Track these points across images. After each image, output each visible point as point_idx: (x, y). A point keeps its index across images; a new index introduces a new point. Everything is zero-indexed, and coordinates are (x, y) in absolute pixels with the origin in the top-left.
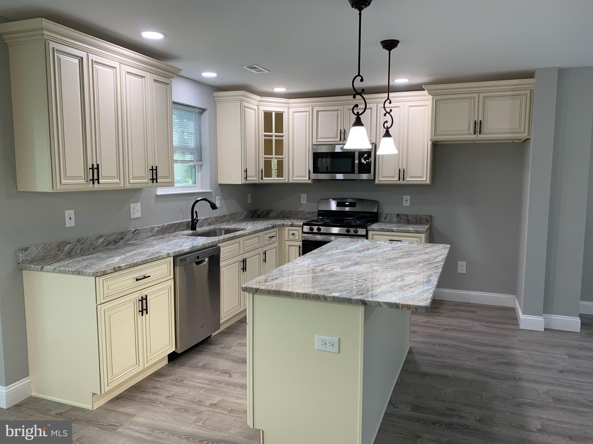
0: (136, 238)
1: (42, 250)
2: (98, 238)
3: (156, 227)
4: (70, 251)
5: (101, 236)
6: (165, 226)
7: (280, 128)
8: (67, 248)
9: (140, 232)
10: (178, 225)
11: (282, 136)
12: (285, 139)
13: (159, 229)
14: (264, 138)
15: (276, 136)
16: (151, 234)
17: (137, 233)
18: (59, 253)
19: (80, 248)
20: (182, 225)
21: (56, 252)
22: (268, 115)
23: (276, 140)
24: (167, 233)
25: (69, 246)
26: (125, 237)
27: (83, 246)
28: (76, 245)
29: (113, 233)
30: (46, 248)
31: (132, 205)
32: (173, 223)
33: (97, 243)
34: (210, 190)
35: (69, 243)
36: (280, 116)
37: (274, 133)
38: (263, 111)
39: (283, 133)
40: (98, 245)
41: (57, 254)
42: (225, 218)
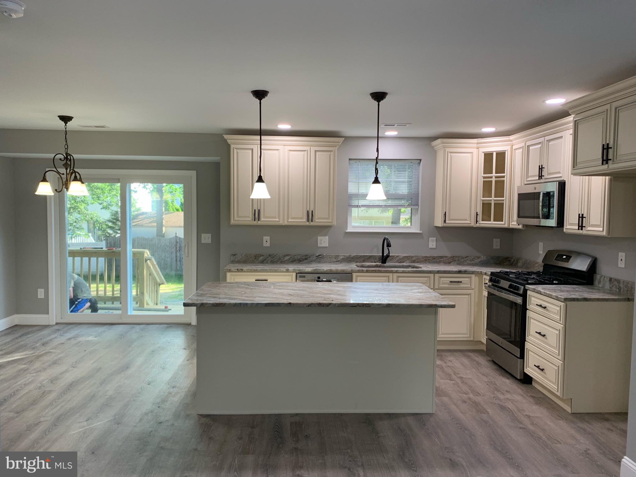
0: (319, 261)
1: (244, 257)
2: (285, 256)
3: (341, 255)
4: (263, 261)
5: (287, 255)
6: (352, 256)
7: (501, 168)
8: (261, 258)
9: (324, 257)
10: (368, 257)
11: (504, 177)
12: (507, 180)
13: (345, 258)
14: (482, 180)
15: (496, 177)
16: (335, 260)
17: (321, 257)
18: (255, 260)
19: (271, 260)
20: (374, 258)
21: (253, 260)
22: (488, 156)
23: (496, 181)
24: (354, 261)
25: (262, 257)
26: (309, 258)
27: (273, 259)
28: (267, 258)
29: (298, 255)
30: (247, 256)
31: (319, 238)
32: (362, 255)
33: (283, 259)
34: (420, 231)
35: (263, 256)
36: (501, 156)
37: (494, 174)
38: (483, 152)
39: (504, 173)
40: (284, 260)
41: (254, 261)
42: (442, 259)
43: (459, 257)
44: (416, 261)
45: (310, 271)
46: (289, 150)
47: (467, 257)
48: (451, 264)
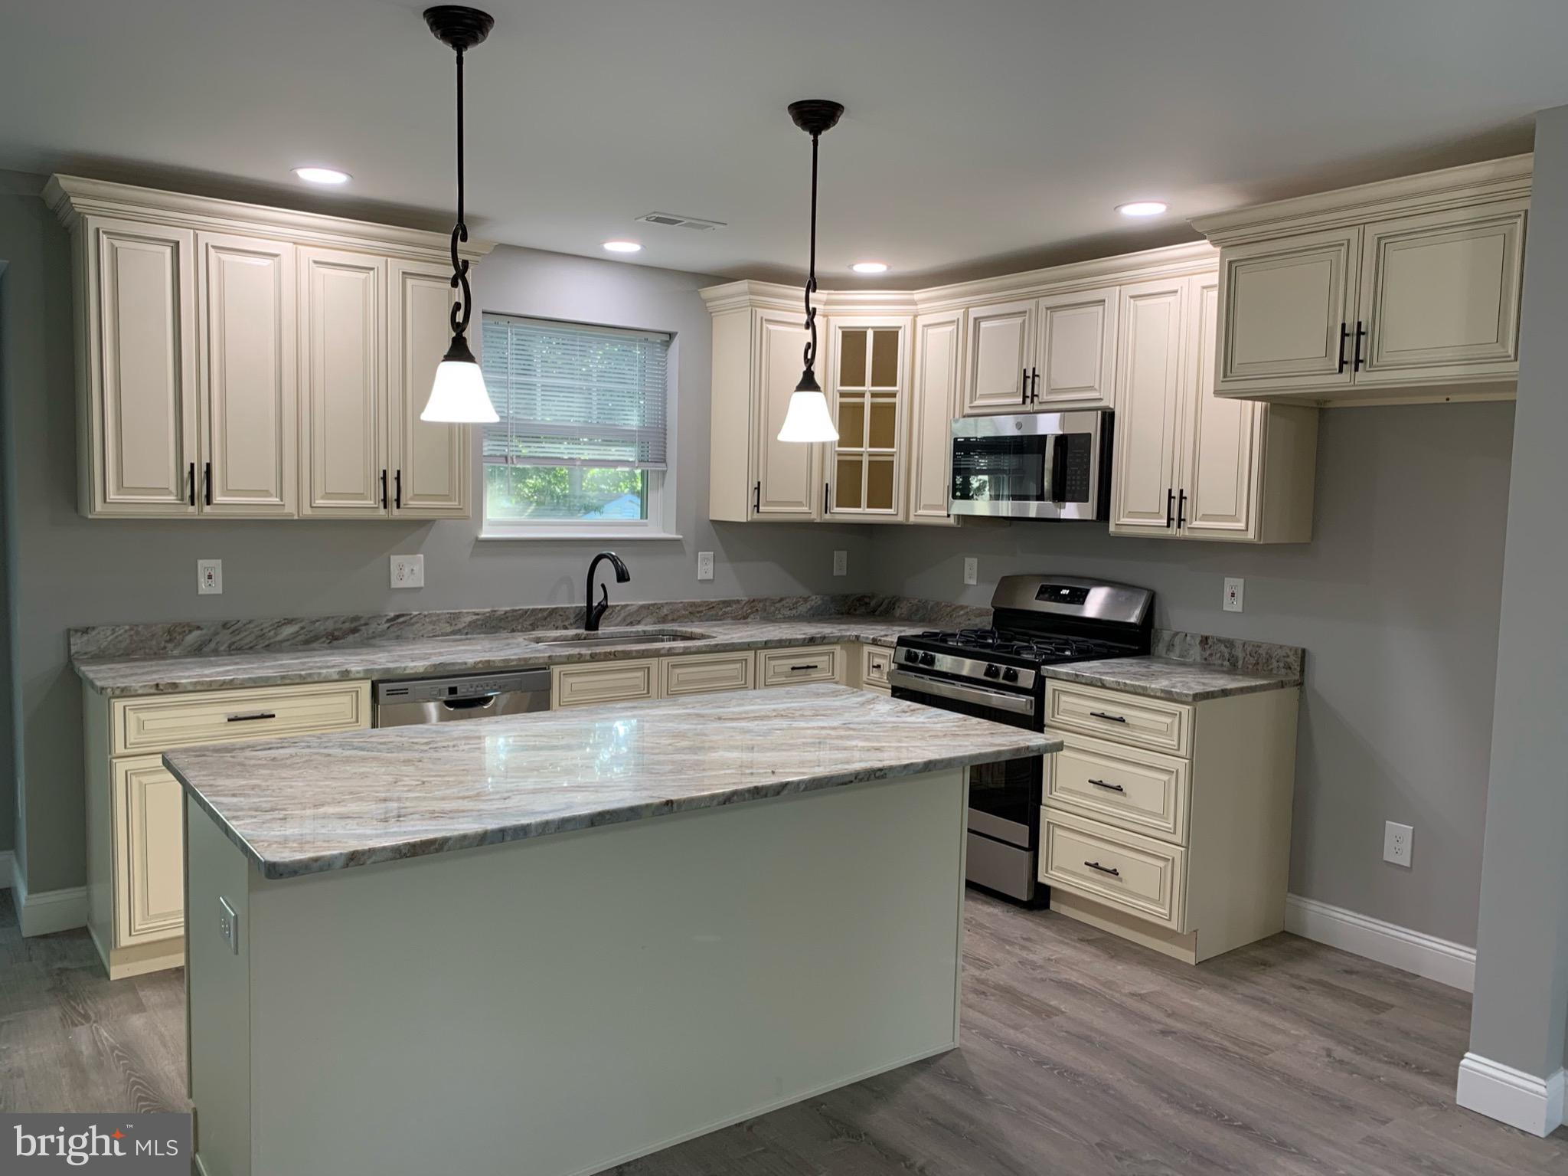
0: (399, 633)
1: (126, 636)
2: (280, 625)
3: (468, 613)
4: (201, 645)
5: (290, 622)
6: (499, 613)
7: (886, 372)
8: (192, 637)
9: (412, 621)
10: (545, 614)
11: (893, 395)
12: (901, 403)
13: (478, 620)
14: (839, 400)
15: (874, 395)
16: (449, 629)
17: (404, 622)
18: (170, 646)
19: (229, 642)
20: (561, 615)
21: (163, 644)
22: (853, 339)
23: (873, 406)
24: (505, 629)
25: (196, 633)
26: (363, 628)
27: (238, 638)
28: (216, 634)
29: (328, 618)
30: (137, 633)
31: (395, 560)
32: (529, 609)
33: (276, 635)
34: (677, 534)
35: (198, 628)
36: (887, 339)
37: (868, 387)
38: (840, 328)
39: (895, 385)
40: (279, 638)
41: (165, 648)
42: (729, 608)
43: (766, 600)
44: (670, 618)
45: (422, 670)
46: (315, 262)
47: (781, 600)
48: (749, 620)
